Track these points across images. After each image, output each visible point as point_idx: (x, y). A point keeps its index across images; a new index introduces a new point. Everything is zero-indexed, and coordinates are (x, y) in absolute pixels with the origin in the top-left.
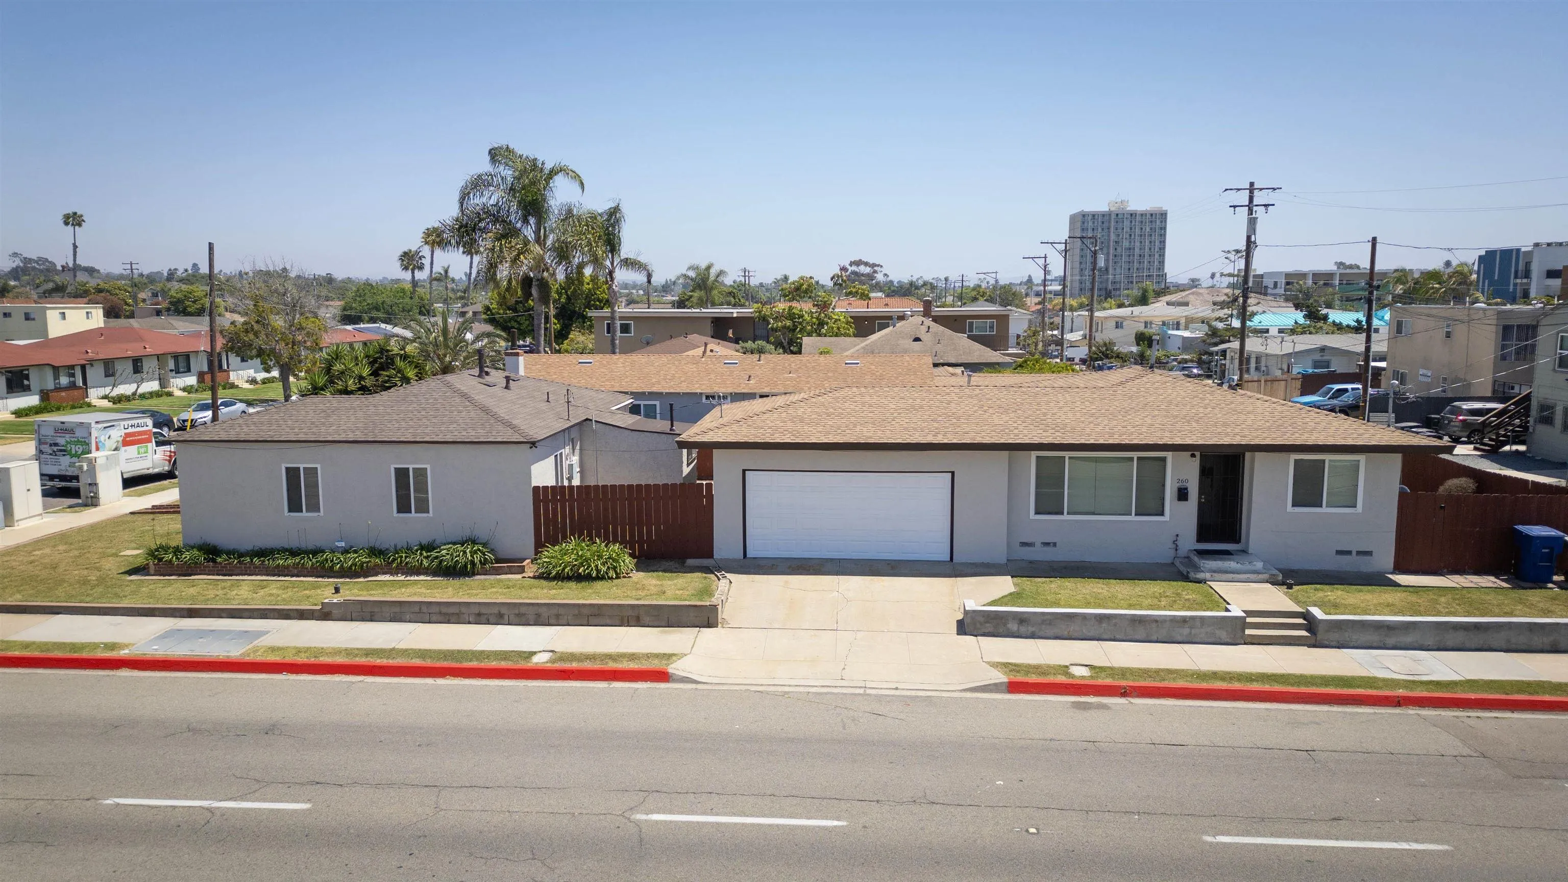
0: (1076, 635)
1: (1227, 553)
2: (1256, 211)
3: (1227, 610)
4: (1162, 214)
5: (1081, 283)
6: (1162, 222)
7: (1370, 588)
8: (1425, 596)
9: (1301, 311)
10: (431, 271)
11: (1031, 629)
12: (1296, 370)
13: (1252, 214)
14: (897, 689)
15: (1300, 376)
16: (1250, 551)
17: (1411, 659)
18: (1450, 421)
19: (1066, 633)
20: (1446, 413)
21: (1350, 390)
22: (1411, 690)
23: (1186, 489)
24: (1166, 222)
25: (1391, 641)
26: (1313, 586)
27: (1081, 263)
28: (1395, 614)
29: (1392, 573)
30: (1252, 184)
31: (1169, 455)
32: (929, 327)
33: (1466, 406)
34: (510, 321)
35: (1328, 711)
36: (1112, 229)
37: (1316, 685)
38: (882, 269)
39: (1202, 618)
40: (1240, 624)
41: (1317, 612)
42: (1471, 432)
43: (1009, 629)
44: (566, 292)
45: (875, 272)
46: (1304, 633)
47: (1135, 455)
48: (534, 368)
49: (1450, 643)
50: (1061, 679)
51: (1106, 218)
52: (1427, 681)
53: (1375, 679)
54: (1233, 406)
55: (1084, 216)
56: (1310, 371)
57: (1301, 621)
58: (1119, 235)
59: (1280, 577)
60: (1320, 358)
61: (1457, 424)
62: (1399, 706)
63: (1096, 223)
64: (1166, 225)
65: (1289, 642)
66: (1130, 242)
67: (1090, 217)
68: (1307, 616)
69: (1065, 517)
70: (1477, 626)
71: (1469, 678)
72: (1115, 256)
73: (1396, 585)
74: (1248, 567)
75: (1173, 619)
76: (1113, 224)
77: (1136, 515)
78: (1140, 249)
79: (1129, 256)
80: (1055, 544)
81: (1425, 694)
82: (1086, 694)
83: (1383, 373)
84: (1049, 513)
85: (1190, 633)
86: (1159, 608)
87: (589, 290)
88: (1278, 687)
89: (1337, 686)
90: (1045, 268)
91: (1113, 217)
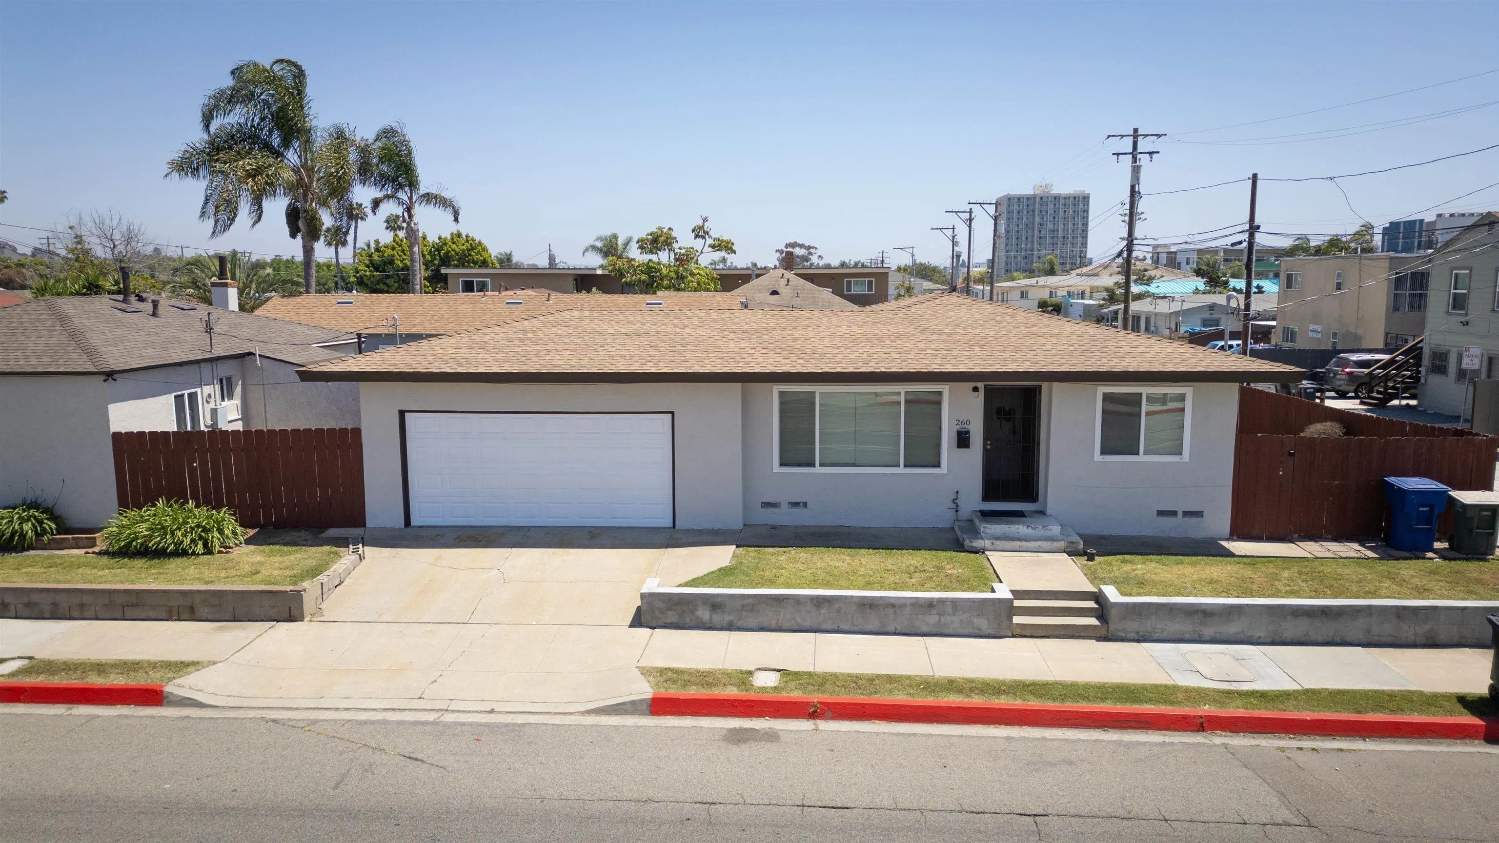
0: (787, 625)
1: (1020, 514)
2: (1140, 159)
3: (993, 591)
4: (1084, 198)
5: (1007, 264)
6: (1084, 205)
7: (1194, 558)
8: (1264, 569)
9: (1203, 278)
10: (355, 247)
11: (728, 618)
12: (1183, 329)
13: (1135, 162)
14: (492, 711)
15: (1187, 335)
16: (1049, 512)
17: (1233, 657)
18: (1336, 374)
19: (774, 622)
20: (1332, 366)
21: (1235, 346)
22: (1222, 704)
23: (968, 432)
24: (1088, 205)
25: (1208, 632)
26: (1120, 557)
27: (1007, 245)
28: (1218, 594)
29: (1227, 540)
30: (1136, 130)
31: (945, 388)
32: (788, 280)
33: (1354, 357)
34: (378, 283)
35: (1097, 741)
36: (1037, 213)
37: (1086, 698)
38: (816, 251)
39: (955, 602)
40: (1006, 609)
41: (1112, 594)
42: (1358, 387)
43: (698, 618)
44: (439, 253)
45: (810, 254)
46: (1093, 621)
47: (903, 389)
48: (283, 309)
49: (1289, 635)
50: (732, 692)
51: (1031, 201)
52: (1247, 692)
53: (1175, 689)
54: (1035, 328)
55: (1010, 199)
56: (1198, 329)
57: (1091, 604)
58: (1043, 218)
59: (1081, 546)
60: (1210, 316)
61: (1343, 377)
62: (1203, 731)
63: (1021, 205)
64: (1088, 208)
65: (1071, 634)
66: (1054, 224)
67: (1016, 201)
68: (1098, 597)
69: (818, 469)
70: (1325, 611)
71: (1307, 686)
72: (1040, 238)
73: (1231, 555)
74: (1040, 532)
75: (916, 604)
76: (1037, 206)
77: (905, 466)
78: (1064, 231)
79: (1053, 237)
80: (805, 505)
81: (1241, 712)
82: (760, 715)
83: (1273, 330)
84: (799, 465)
85: (940, 621)
86: (905, 587)
87: (463, 251)
88: (1034, 703)
89: (1119, 699)
90: (953, 239)
91: (1038, 200)
